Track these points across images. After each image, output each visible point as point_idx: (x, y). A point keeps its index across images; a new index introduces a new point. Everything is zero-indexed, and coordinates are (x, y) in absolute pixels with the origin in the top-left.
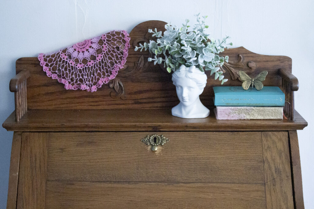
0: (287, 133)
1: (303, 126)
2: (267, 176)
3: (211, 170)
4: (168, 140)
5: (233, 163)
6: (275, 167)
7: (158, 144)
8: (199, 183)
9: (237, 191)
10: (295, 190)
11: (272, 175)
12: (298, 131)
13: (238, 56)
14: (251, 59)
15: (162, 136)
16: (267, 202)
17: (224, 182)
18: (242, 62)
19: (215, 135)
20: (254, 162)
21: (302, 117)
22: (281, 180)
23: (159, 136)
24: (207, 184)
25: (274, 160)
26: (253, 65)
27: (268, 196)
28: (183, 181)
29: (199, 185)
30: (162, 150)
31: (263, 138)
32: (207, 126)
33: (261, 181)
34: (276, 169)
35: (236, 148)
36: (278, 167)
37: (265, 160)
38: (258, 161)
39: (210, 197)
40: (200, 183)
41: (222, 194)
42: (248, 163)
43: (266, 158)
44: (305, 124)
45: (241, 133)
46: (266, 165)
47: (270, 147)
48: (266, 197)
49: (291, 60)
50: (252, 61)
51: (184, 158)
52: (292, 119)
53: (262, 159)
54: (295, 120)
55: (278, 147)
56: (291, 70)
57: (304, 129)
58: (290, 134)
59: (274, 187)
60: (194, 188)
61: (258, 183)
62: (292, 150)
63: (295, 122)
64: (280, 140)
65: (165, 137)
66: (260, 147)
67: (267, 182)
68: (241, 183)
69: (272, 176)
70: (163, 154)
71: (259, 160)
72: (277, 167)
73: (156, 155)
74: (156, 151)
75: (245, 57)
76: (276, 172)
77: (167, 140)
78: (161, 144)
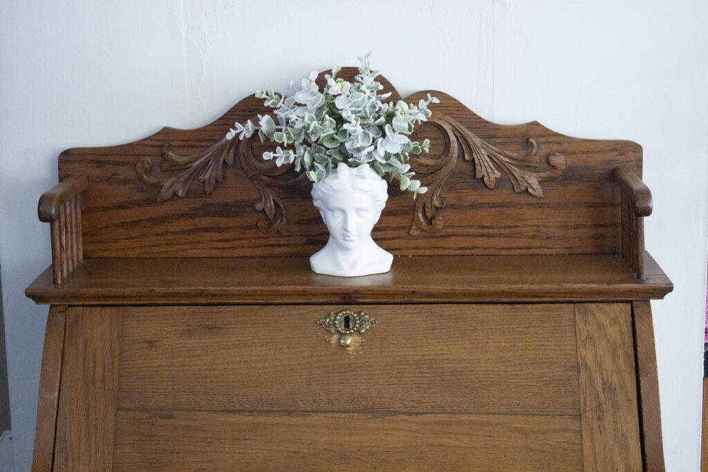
0: (628, 307)
1: (664, 290)
2: (585, 399)
3: (466, 387)
4: (375, 321)
5: (511, 371)
6: (603, 379)
7: (352, 331)
8: (439, 413)
9: (520, 430)
10: (645, 429)
11: (597, 397)
12: (653, 303)
13: (528, 140)
14: (555, 147)
15: (363, 313)
16: (585, 454)
17: (493, 411)
18: (535, 155)
19: (474, 311)
20: (557, 370)
21: (662, 271)
22: (616, 407)
23: (356, 313)
24: (456, 416)
25: (601, 364)
26: (559, 160)
27: (587, 441)
28: (406, 410)
29: (441, 417)
30: (362, 344)
31: (577, 317)
32: (457, 291)
33: (573, 410)
34: (604, 384)
35: (519, 338)
36: (610, 380)
37: (581, 365)
38: (565, 366)
39: (462, 445)
40: (442, 413)
41: (488, 438)
42: (546, 370)
43: (584, 359)
44: (668, 286)
45: (530, 306)
46: (584, 376)
47: (593, 336)
48: (582, 444)
49: (642, 148)
50: (556, 152)
51: (408, 361)
52: (639, 275)
53: (574, 362)
54: (647, 279)
55: (609, 337)
56: (641, 171)
57: (666, 297)
58: (634, 309)
59: (600, 421)
60: (427, 424)
61: (566, 415)
62: (638, 343)
63: (647, 282)
64: (615, 321)
65: (367, 316)
66: (570, 337)
67: (586, 412)
68: (528, 415)
69: (595, 398)
70: (364, 353)
71: (569, 364)
72: (607, 379)
73: (348, 354)
74: (348, 346)
75: (543, 143)
76: (604, 390)
77: (371, 322)
78: (358, 331)
